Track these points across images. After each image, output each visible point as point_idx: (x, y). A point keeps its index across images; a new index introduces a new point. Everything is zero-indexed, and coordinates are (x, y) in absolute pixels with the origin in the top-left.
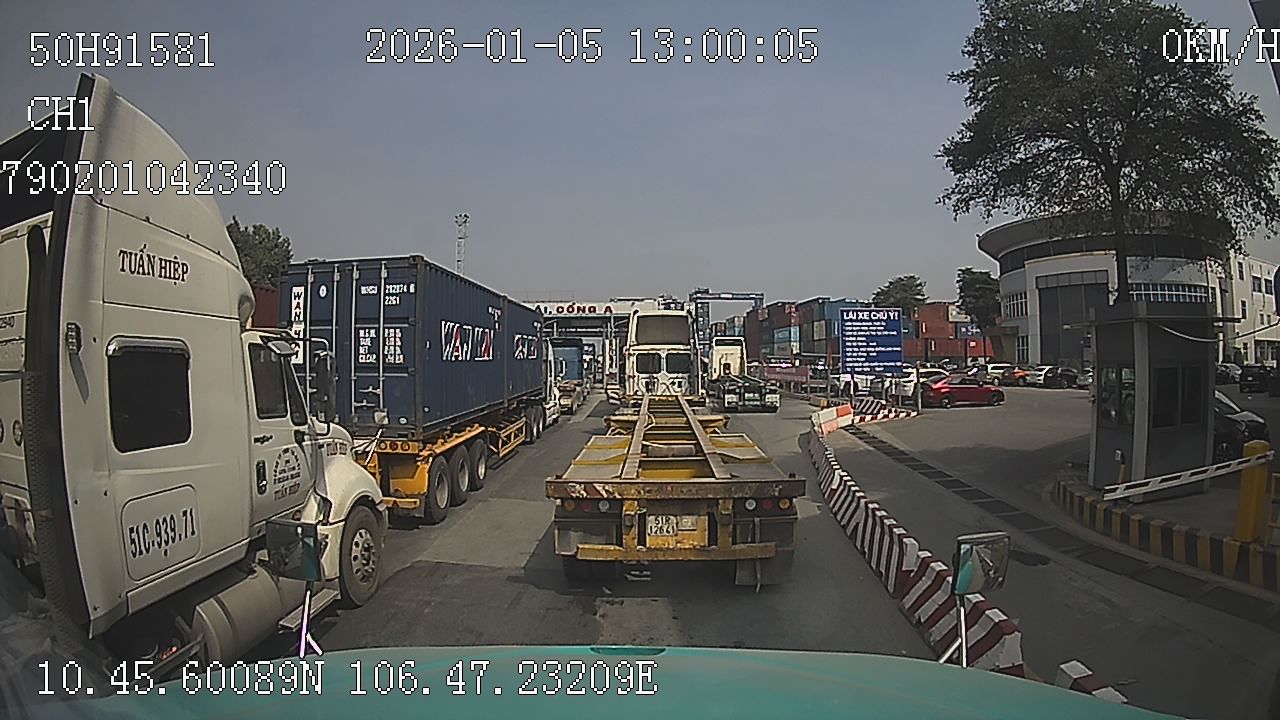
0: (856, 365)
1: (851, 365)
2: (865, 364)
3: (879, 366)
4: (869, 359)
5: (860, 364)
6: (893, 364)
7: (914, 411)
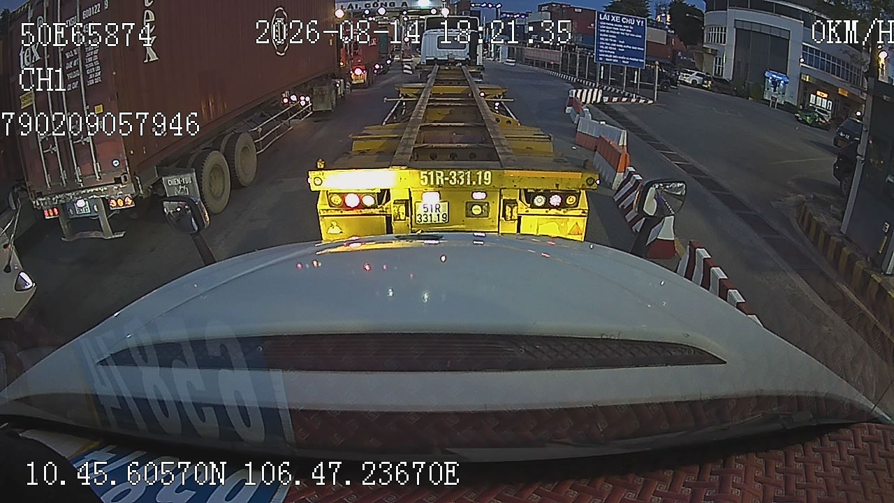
0: (607, 56)
1: (603, 55)
2: (614, 57)
3: (626, 60)
4: (617, 53)
5: (611, 56)
6: (637, 60)
7: (651, 99)
